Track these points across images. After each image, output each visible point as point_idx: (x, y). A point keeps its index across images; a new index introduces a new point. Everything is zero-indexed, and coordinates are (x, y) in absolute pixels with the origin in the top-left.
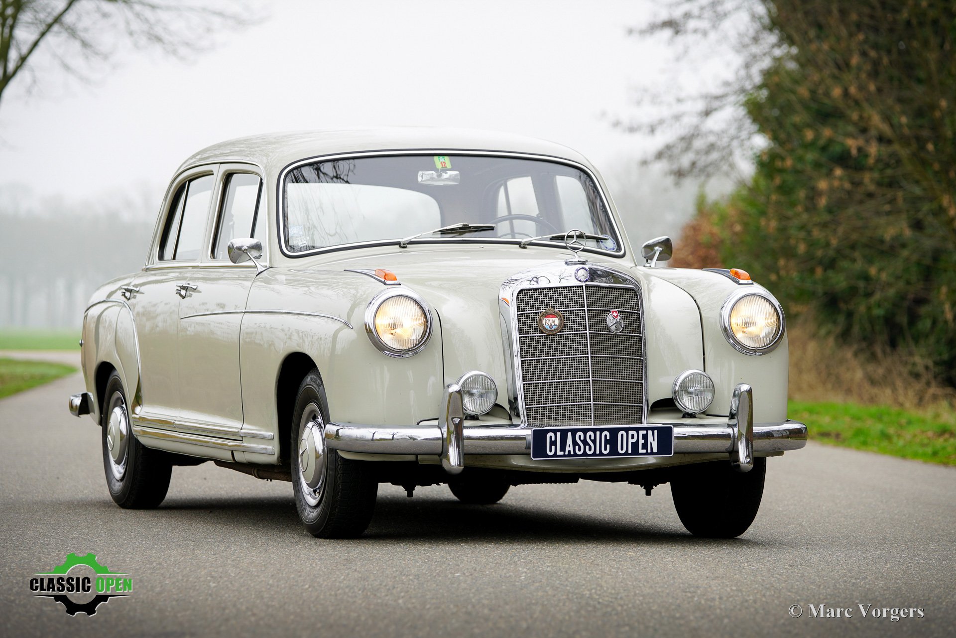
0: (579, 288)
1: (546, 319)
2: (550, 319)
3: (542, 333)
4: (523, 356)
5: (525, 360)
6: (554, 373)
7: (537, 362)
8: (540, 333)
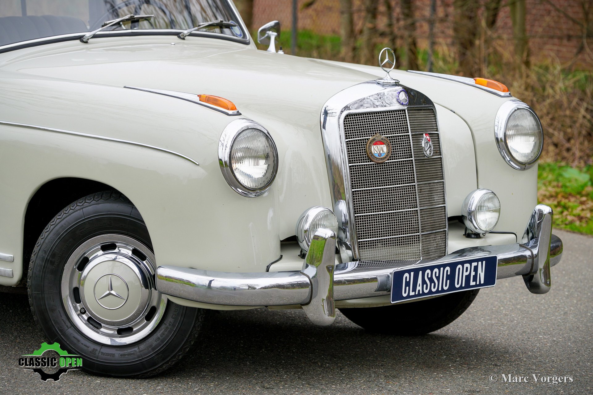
0: (402, 112)
1: (375, 146)
2: (378, 146)
3: (371, 162)
4: (353, 186)
5: (356, 191)
6: (384, 203)
7: (367, 193)
8: (368, 162)
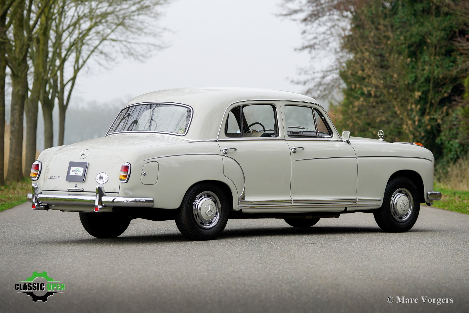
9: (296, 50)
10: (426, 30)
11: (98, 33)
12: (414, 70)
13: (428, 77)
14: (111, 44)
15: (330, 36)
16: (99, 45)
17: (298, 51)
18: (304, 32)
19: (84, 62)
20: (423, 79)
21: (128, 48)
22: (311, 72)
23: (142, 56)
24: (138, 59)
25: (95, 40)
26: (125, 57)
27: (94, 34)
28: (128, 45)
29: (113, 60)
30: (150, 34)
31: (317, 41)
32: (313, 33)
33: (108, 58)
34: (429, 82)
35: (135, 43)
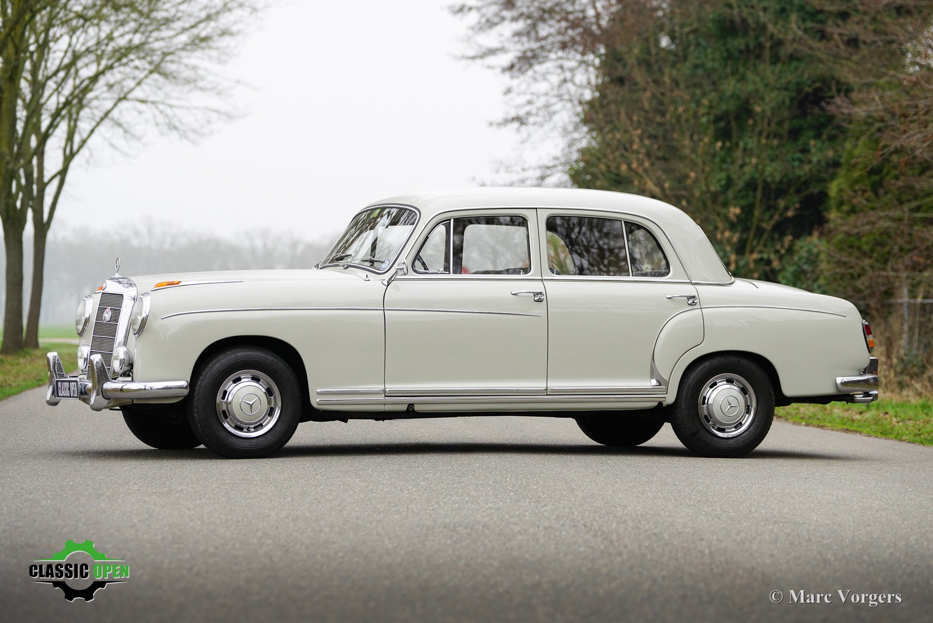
9: (491, 124)
10: (750, 88)
11: (110, 86)
12: (725, 166)
13: (753, 179)
14: (135, 108)
15: (557, 99)
16: (112, 109)
17: (494, 128)
18: (509, 91)
19: (84, 142)
20: (741, 184)
21: (167, 116)
22: (518, 168)
23: (194, 131)
24: (186, 137)
25: (105, 99)
26: (162, 134)
27: (105, 89)
28: (169, 111)
29: (139, 139)
30: (211, 90)
31: (532, 108)
32: (525, 93)
33: (128, 136)
34: (755, 190)
35: (182, 107)
